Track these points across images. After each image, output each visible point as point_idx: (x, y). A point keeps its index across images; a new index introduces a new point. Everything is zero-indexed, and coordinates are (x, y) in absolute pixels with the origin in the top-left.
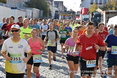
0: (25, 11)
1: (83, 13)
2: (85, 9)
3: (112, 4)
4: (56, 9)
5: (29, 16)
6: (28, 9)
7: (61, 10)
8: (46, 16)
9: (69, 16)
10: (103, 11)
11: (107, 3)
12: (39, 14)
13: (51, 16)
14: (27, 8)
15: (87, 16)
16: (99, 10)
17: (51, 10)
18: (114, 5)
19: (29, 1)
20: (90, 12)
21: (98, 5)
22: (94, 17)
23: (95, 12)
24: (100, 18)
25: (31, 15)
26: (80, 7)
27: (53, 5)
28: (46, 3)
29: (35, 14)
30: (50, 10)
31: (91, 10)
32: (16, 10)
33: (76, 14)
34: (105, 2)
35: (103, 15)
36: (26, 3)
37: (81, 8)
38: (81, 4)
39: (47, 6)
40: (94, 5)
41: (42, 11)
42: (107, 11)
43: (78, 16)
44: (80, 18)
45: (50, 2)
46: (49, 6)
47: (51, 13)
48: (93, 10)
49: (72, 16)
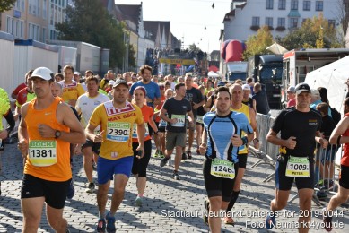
0: (56, 51)
1: (229, 55)
2: (235, 44)
3: (313, 29)
4: (150, 44)
6: (66, 45)
7: (164, 47)
8: (120, 66)
9: (188, 66)
10: (289, 50)
11: (299, 25)
12: (98, 59)
13: (135, 67)
14: (62, 42)
15: (241, 67)
16: (278, 49)
17: (135, 49)
18: (321, 34)
19: (69, 20)
20: (249, 53)
21: (275, 34)
22: (260, 68)
23: (265, 52)
24: (279, 72)
25: (74, 63)
26: (220, 39)
27: (141, 32)
28: (120, 28)
29: (87, 60)
30: (130, 46)
31: (253, 48)
32: (31, 48)
33: (209, 58)
34: (295, 25)
35: (288, 63)
36: (59, 26)
37: (223, 43)
38: (222, 31)
39: (122, 36)
40: (262, 33)
41: (107, 52)
42: (301, 51)
43: (215, 65)
44: (220, 72)
45: (132, 25)
46: (128, 37)
47: (135, 56)
48: (260, 48)
49: (196, 65)
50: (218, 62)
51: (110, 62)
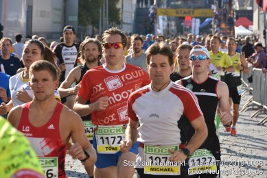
5: (17, 24)
8: (95, 23)
9: (202, 20)
12: (60, 13)
13: (119, 22)
25: (23, 19)
29: (42, 14)
33: (236, 6)
43: (246, 17)
44: (255, 27)
47: (119, 6)
49: (216, 17)
50: (251, 12)
51: (79, 16)
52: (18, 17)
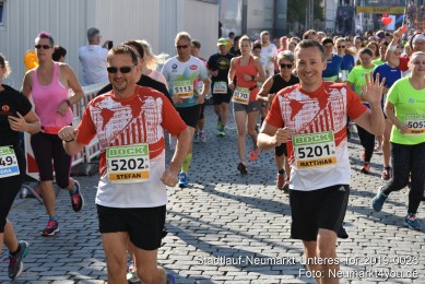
0: (215, 2)
5: (234, 21)
8: (302, 20)
9: (398, 16)
12: (271, 12)
13: (323, 20)
25: (239, 18)
29: (256, 13)
47: (322, 5)
51: (288, 14)
52: (235, 15)
